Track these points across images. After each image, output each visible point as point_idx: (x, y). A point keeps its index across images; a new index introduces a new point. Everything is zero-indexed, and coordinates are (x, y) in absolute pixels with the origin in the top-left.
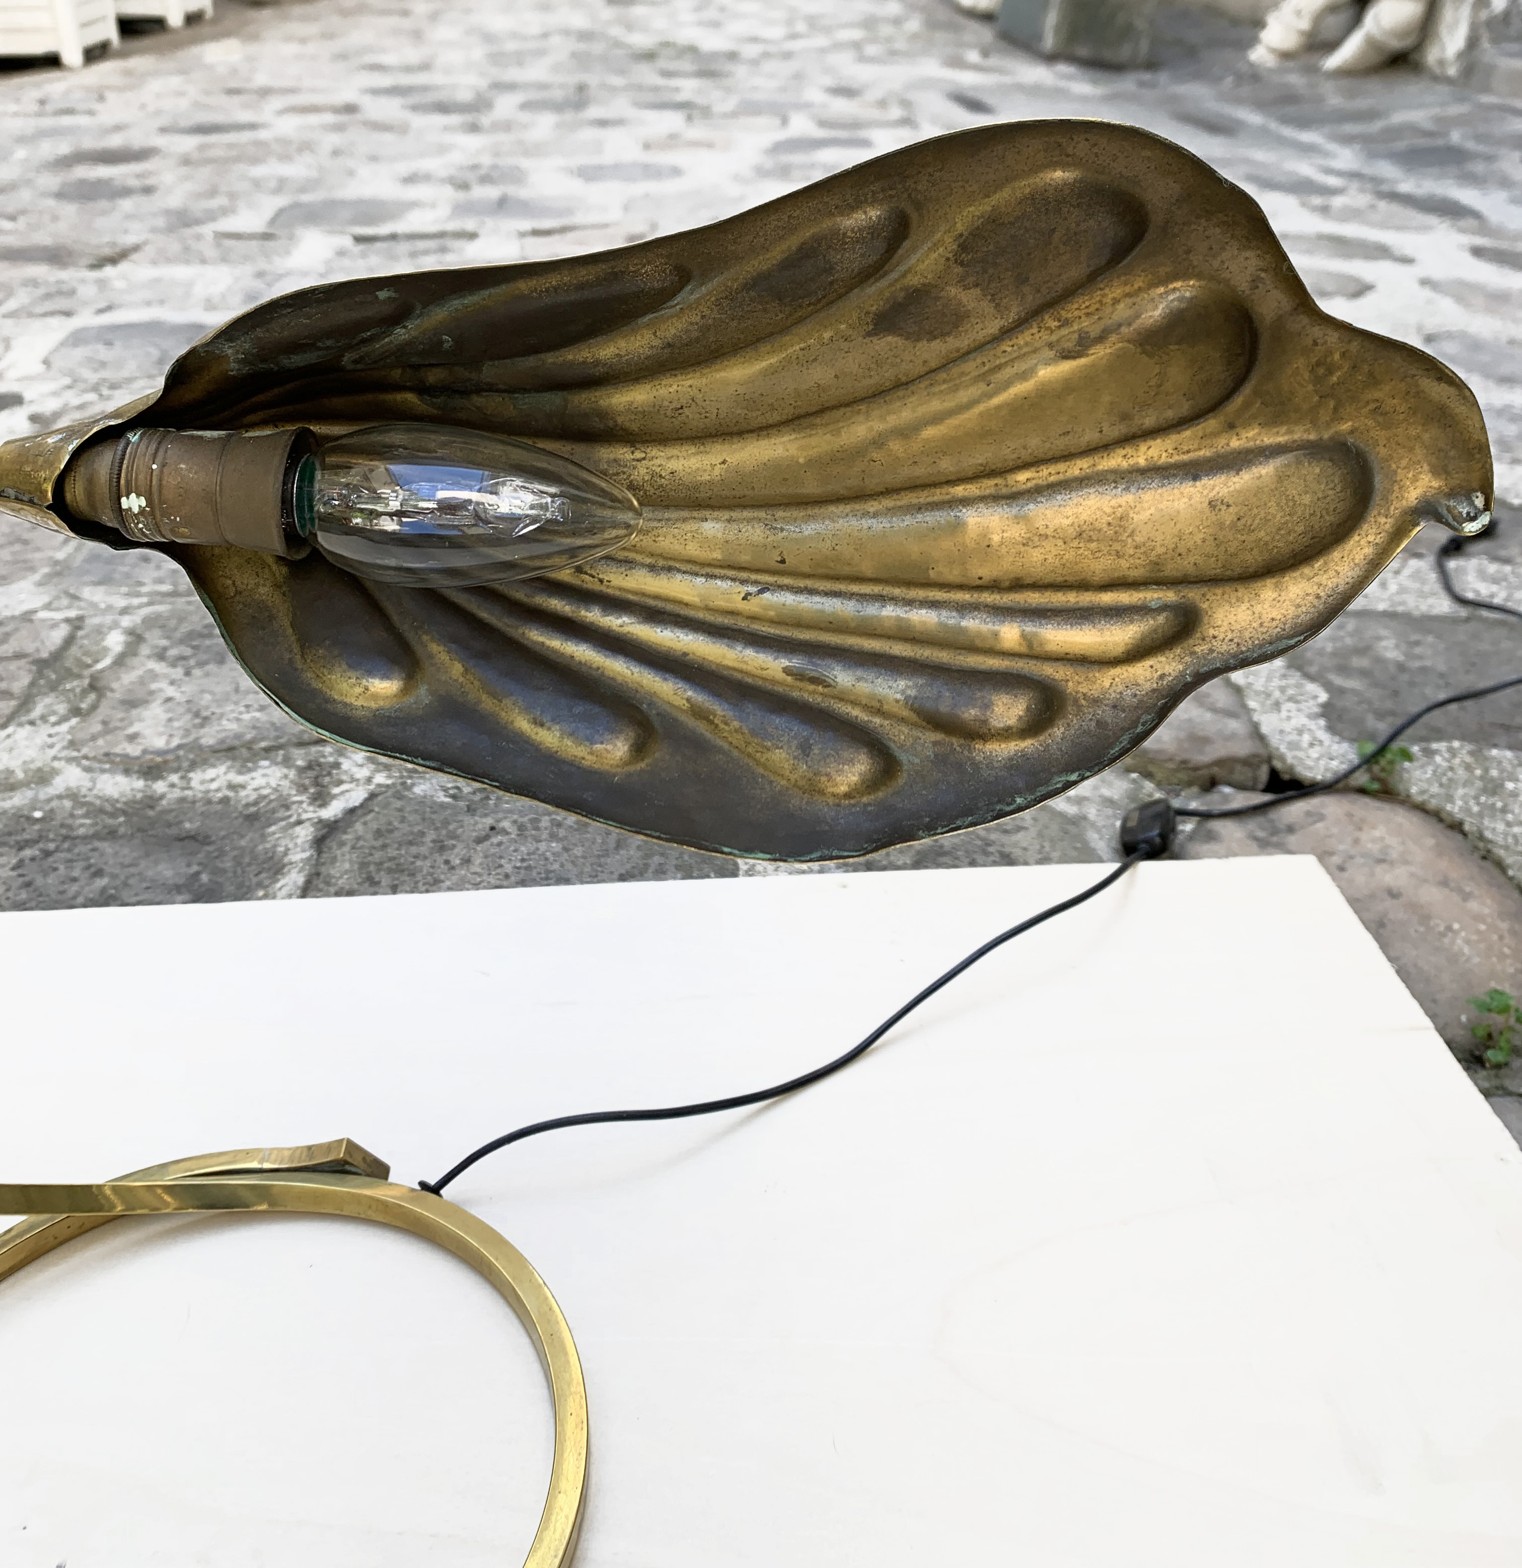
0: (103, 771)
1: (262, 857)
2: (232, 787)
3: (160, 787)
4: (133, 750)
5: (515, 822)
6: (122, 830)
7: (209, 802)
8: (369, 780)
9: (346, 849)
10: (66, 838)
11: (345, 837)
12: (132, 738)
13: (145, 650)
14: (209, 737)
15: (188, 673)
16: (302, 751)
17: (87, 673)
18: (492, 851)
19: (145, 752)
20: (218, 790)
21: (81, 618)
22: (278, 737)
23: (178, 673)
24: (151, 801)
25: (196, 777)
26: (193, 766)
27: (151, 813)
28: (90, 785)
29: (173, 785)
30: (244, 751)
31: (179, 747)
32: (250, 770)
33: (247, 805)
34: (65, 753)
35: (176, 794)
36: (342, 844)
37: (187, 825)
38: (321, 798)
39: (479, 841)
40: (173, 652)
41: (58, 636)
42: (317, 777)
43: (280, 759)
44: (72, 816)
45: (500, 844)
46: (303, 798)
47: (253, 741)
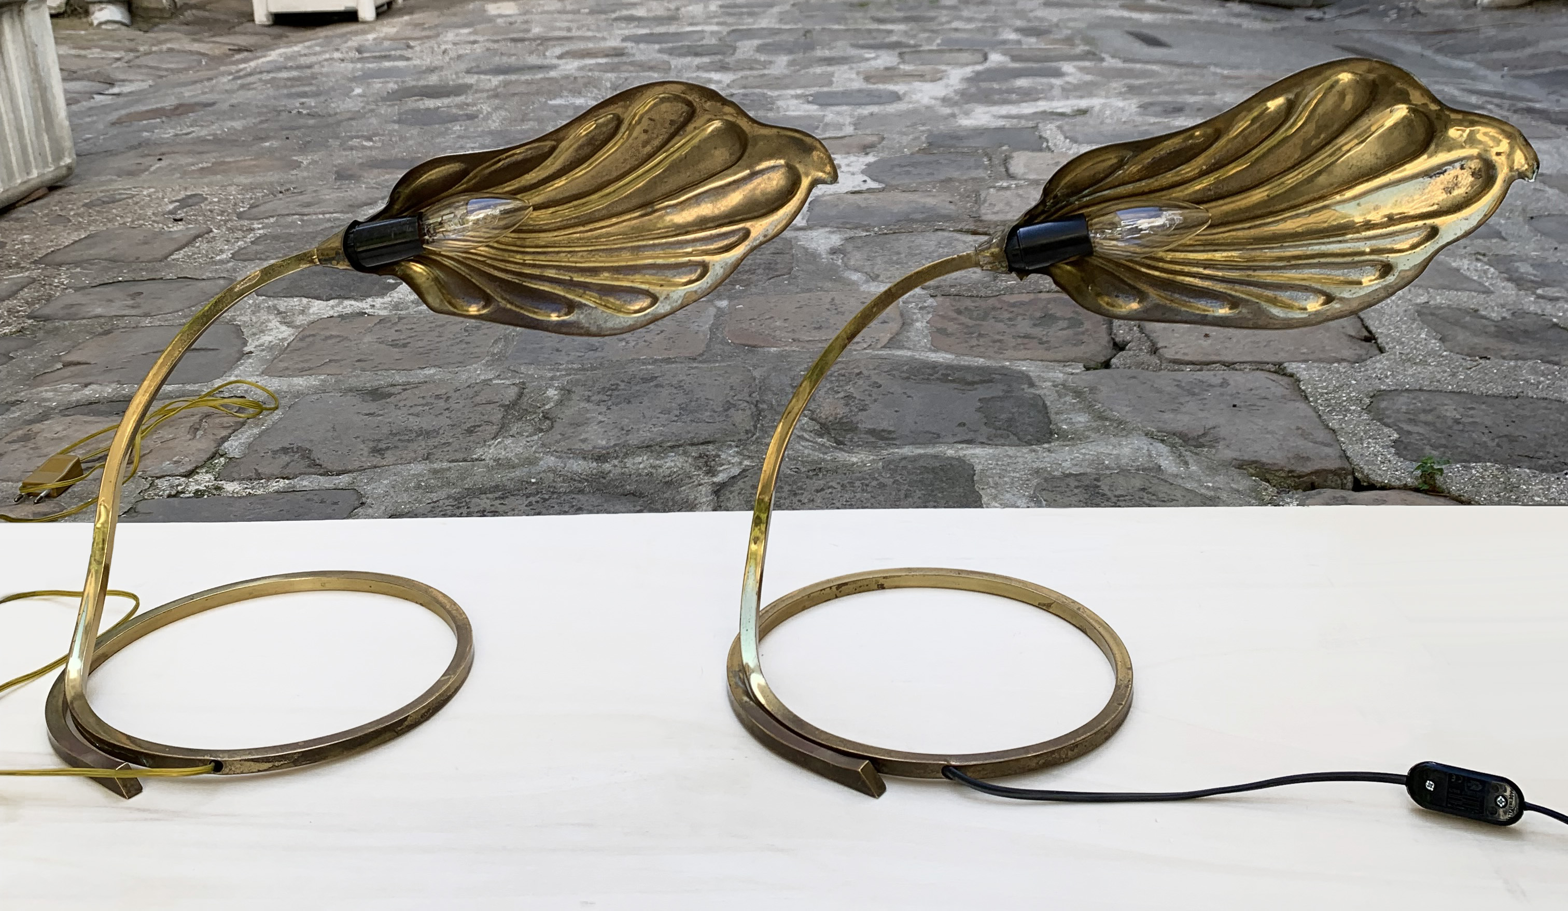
0: (570, 458)
1: (680, 502)
2: (652, 467)
3: (607, 467)
4: (587, 447)
5: (839, 483)
6: (587, 489)
7: (640, 475)
8: (740, 463)
9: (736, 494)
10: (553, 493)
11: (732, 489)
12: (584, 441)
13: (575, 397)
14: (633, 440)
15: (609, 409)
16: (695, 448)
17: (540, 411)
18: (827, 496)
19: (594, 448)
20: (645, 468)
21: (524, 383)
22: (677, 440)
23: (603, 408)
24: (604, 475)
25: (629, 462)
26: (626, 455)
27: (604, 481)
28: (562, 465)
29: (615, 466)
30: (657, 447)
31: (615, 445)
32: (663, 458)
33: (664, 477)
34: (540, 450)
35: (618, 470)
36: (731, 492)
37: (628, 487)
38: (711, 472)
39: (818, 491)
40: (595, 398)
41: (512, 392)
42: (706, 462)
43: (681, 452)
44: (554, 481)
45: (831, 493)
46: (700, 472)
47: (662, 442)
